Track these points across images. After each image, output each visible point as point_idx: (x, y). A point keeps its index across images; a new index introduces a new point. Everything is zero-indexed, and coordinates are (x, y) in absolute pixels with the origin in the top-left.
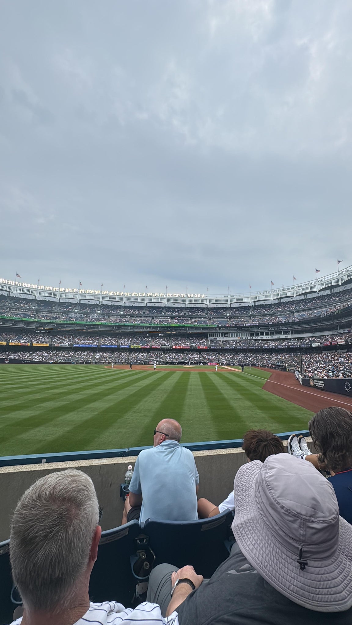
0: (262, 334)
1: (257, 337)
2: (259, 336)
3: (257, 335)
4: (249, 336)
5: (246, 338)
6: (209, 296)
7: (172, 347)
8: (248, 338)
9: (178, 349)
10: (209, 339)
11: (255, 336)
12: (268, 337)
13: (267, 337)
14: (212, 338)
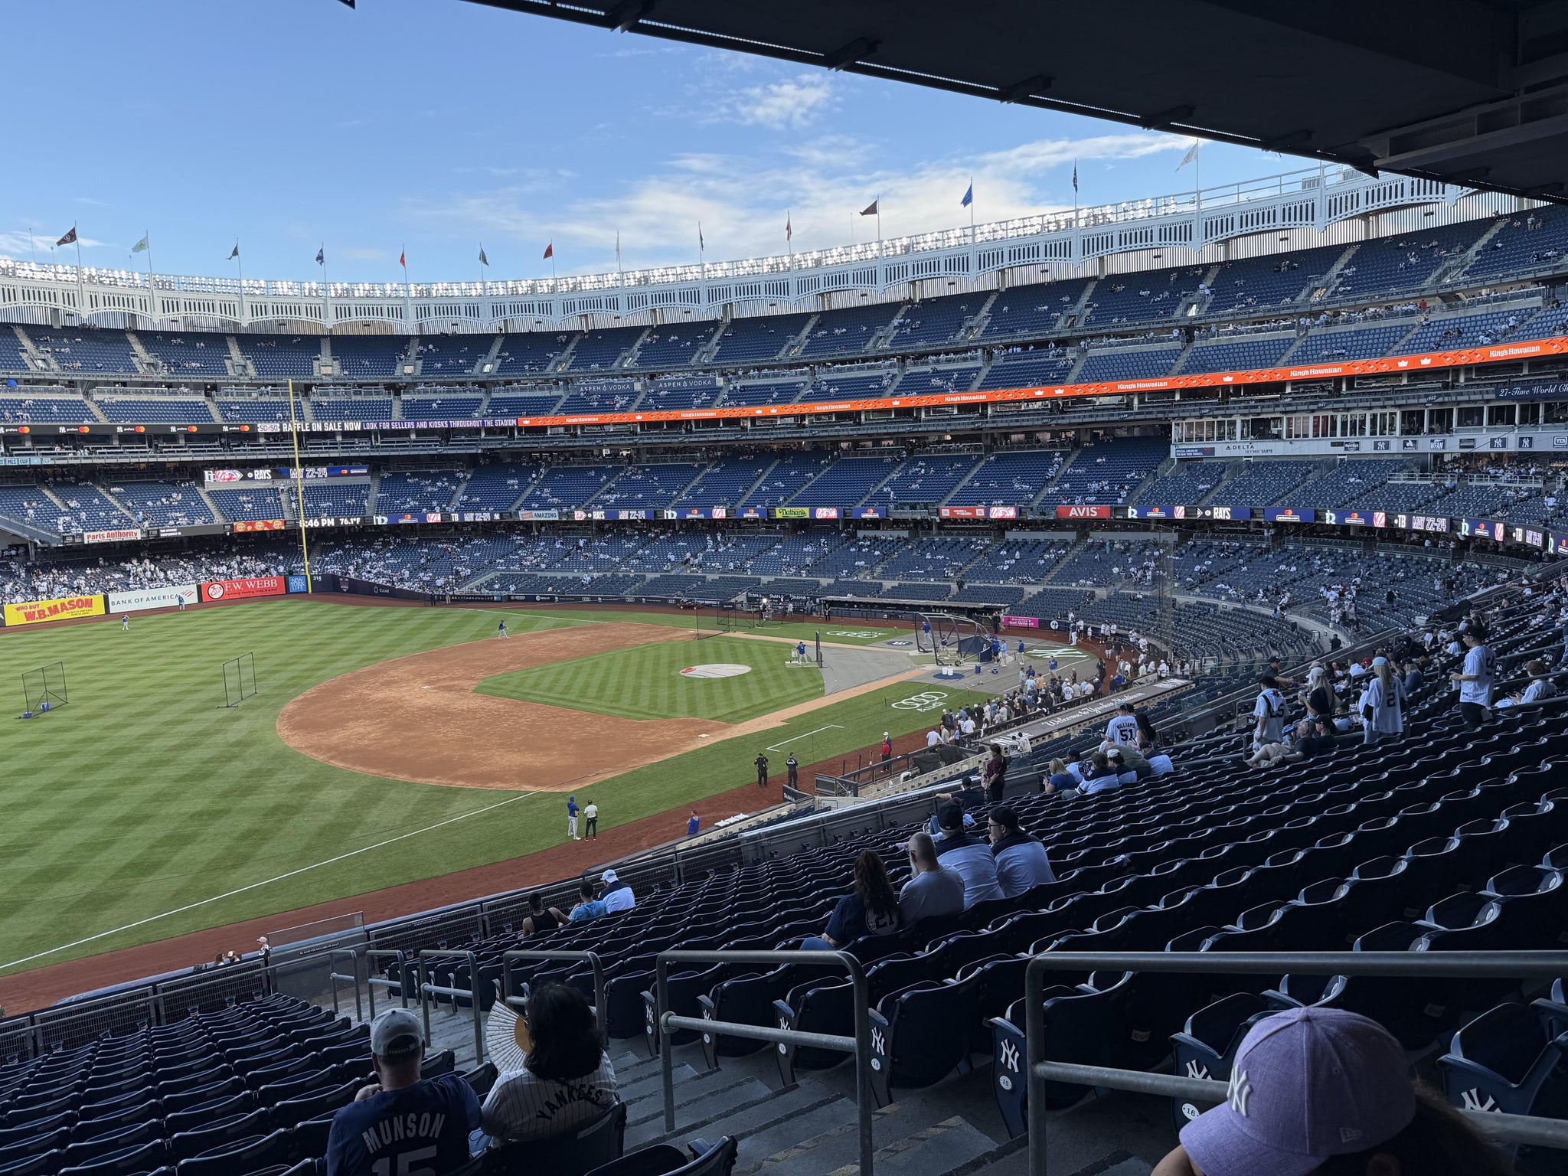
0: (1470, 416)
1: (1438, 438)
2: (1449, 430)
3: (1441, 421)
4: (1398, 432)
5: (1376, 448)
6: (1203, 196)
7: (938, 513)
8: (1387, 447)
9: (968, 520)
10: (1173, 455)
11: (1431, 431)
12: (1504, 443)
13: (1498, 443)
14: (1192, 448)
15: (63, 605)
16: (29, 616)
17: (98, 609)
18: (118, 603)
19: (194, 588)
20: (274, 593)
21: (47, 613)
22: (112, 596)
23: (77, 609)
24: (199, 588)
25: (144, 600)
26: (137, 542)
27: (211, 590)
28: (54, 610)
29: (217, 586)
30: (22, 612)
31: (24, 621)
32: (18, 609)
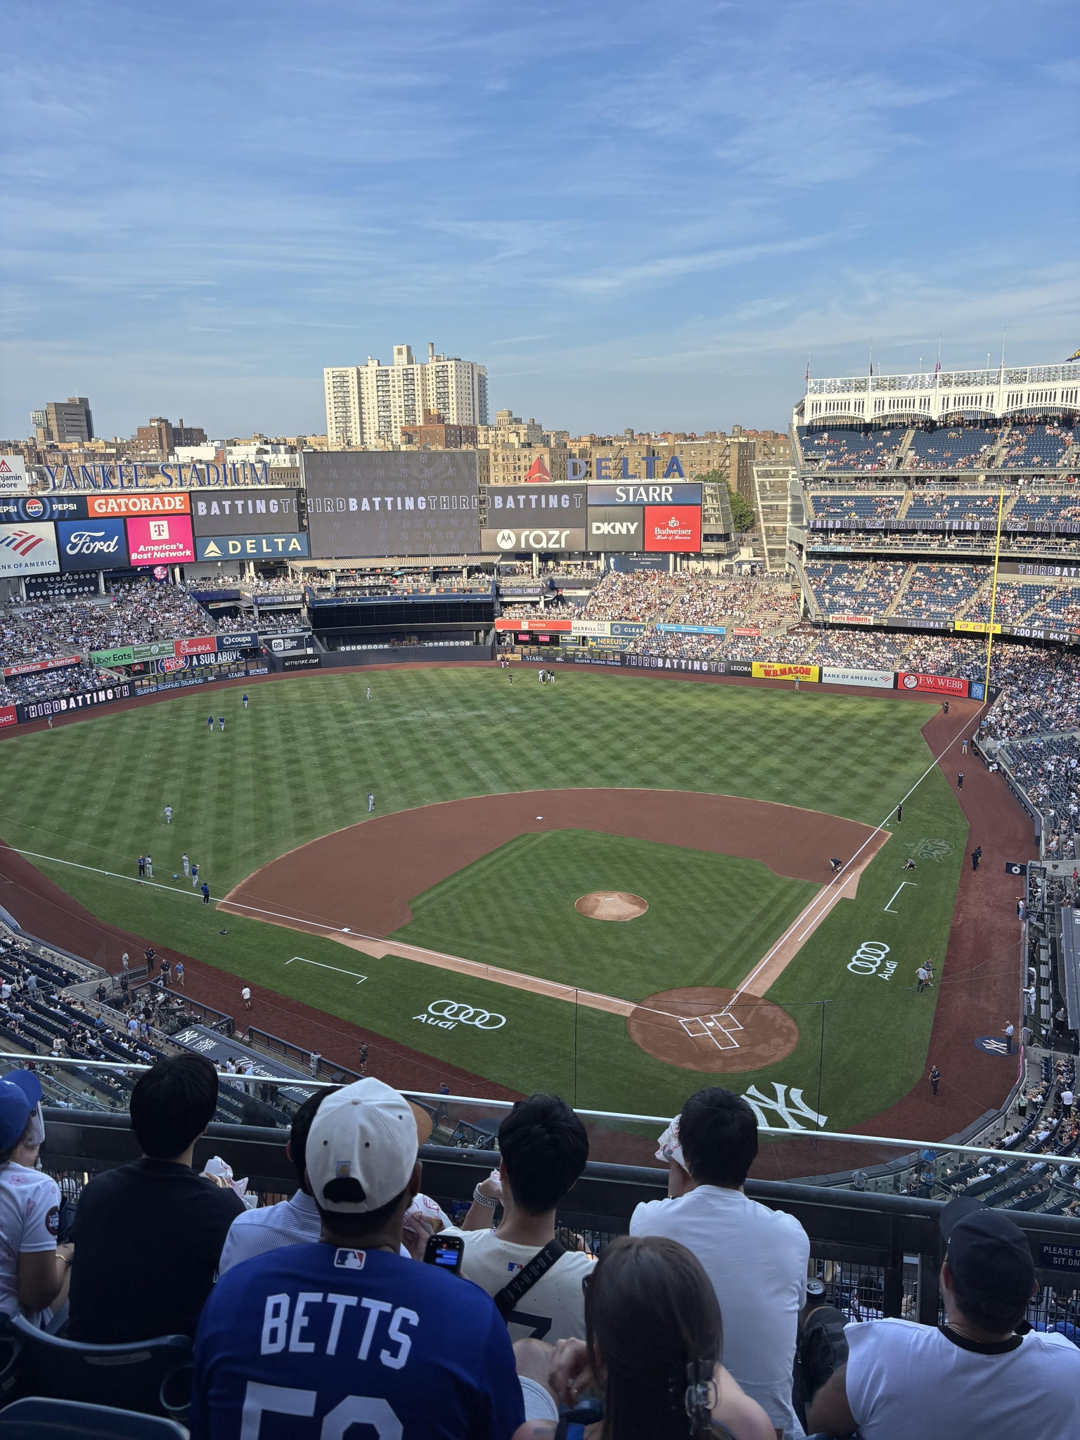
15: (790, 669)
16: (767, 673)
17: (814, 678)
18: (829, 676)
19: (891, 675)
20: (958, 694)
21: (779, 673)
22: (825, 670)
23: (799, 674)
24: (896, 675)
25: (850, 677)
26: (870, 626)
27: (906, 680)
28: (783, 672)
29: (912, 677)
30: (763, 669)
31: (763, 676)
32: (761, 666)
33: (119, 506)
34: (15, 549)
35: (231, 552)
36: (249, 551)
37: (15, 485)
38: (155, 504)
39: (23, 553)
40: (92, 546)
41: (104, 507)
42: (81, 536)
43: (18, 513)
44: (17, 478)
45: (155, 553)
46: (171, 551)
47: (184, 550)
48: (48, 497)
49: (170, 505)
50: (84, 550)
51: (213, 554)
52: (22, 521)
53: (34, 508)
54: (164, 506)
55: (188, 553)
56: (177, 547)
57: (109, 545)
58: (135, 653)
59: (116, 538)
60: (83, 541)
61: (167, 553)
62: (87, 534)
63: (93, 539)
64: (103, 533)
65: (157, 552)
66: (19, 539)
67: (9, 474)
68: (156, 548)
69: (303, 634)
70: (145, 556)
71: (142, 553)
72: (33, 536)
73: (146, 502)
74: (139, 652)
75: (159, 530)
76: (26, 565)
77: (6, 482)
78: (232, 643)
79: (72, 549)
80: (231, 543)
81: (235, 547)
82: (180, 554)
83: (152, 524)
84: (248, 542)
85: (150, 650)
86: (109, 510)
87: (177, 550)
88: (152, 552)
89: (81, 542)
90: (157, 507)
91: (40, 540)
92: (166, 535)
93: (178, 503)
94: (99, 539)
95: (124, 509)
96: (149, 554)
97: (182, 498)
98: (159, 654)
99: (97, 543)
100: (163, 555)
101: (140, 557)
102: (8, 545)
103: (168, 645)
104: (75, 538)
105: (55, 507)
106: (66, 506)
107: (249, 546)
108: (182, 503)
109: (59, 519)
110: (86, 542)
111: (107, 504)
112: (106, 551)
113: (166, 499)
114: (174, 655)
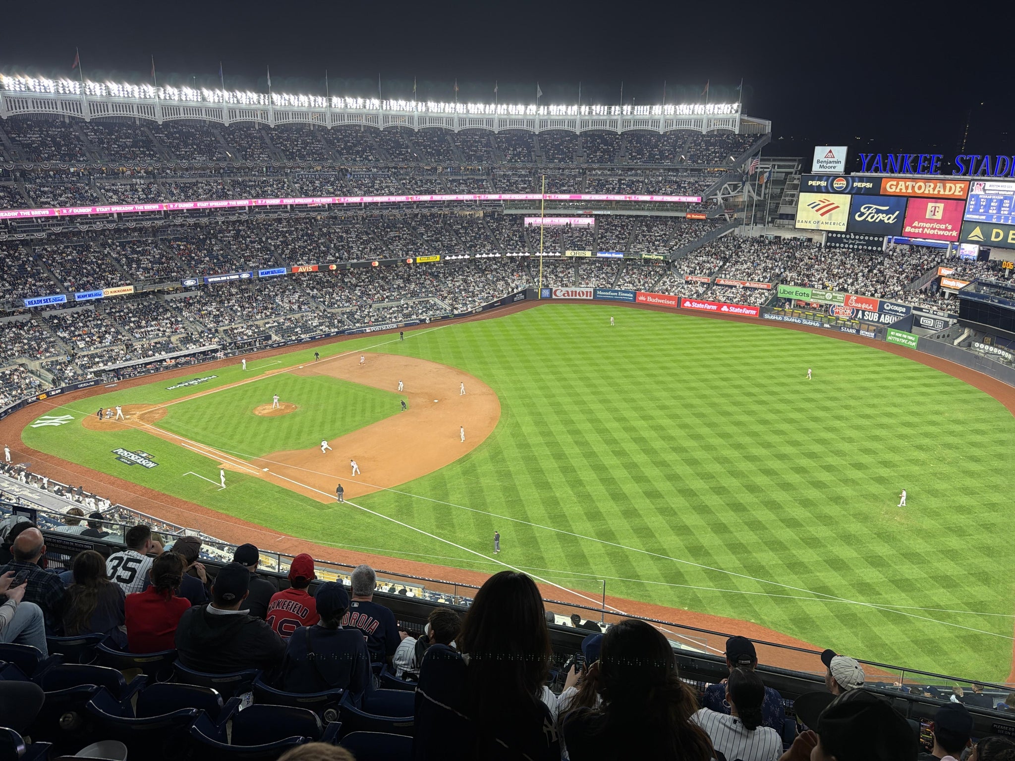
33: (907, 188)
34: (817, 211)
35: (993, 239)
36: (1010, 241)
37: (834, 167)
38: (937, 189)
39: (822, 215)
40: (876, 216)
41: (894, 187)
42: (870, 208)
43: (826, 187)
44: (838, 162)
45: (926, 230)
46: (940, 229)
47: (952, 230)
48: (852, 177)
49: (950, 190)
50: (869, 219)
51: (976, 239)
52: (828, 192)
53: (840, 184)
54: (945, 190)
55: (955, 234)
56: (946, 228)
57: (889, 219)
58: (813, 294)
59: (897, 212)
60: (870, 211)
61: (936, 231)
62: (875, 206)
63: (878, 211)
64: (888, 208)
65: (928, 228)
66: (822, 205)
67: (831, 160)
68: (928, 225)
69: (948, 319)
70: (917, 231)
71: (915, 227)
72: (833, 204)
73: (930, 186)
74: (816, 295)
75: (935, 210)
76: (822, 223)
77: (828, 165)
78: (890, 310)
79: (860, 216)
80: (995, 231)
81: (998, 235)
82: (947, 233)
83: (930, 205)
84: (1011, 232)
85: (825, 295)
86: (898, 190)
87: (946, 229)
88: (924, 228)
89: (868, 213)
90: (939, 191)
91: (838, 207)
92: (939, 216)
93: (958, 189)
94: (882, 212)
95: (910, 191)
96: (921, 230)
97: (963, 186)
98: (831, 300)
99: (880, 214)
100: (932, 232)
101: (913, 230)
102: (813, 208)
103: (841, 296)
104: (865, 208)
105: (855, 184)
106: (864, 185)
107: (1011, 236)
108: (962, 189)
109: (856, 193)
110: (870, 213)
111: (897, 186)
112: (886, 221)
113: (948, 185)
114: (843, 305)
